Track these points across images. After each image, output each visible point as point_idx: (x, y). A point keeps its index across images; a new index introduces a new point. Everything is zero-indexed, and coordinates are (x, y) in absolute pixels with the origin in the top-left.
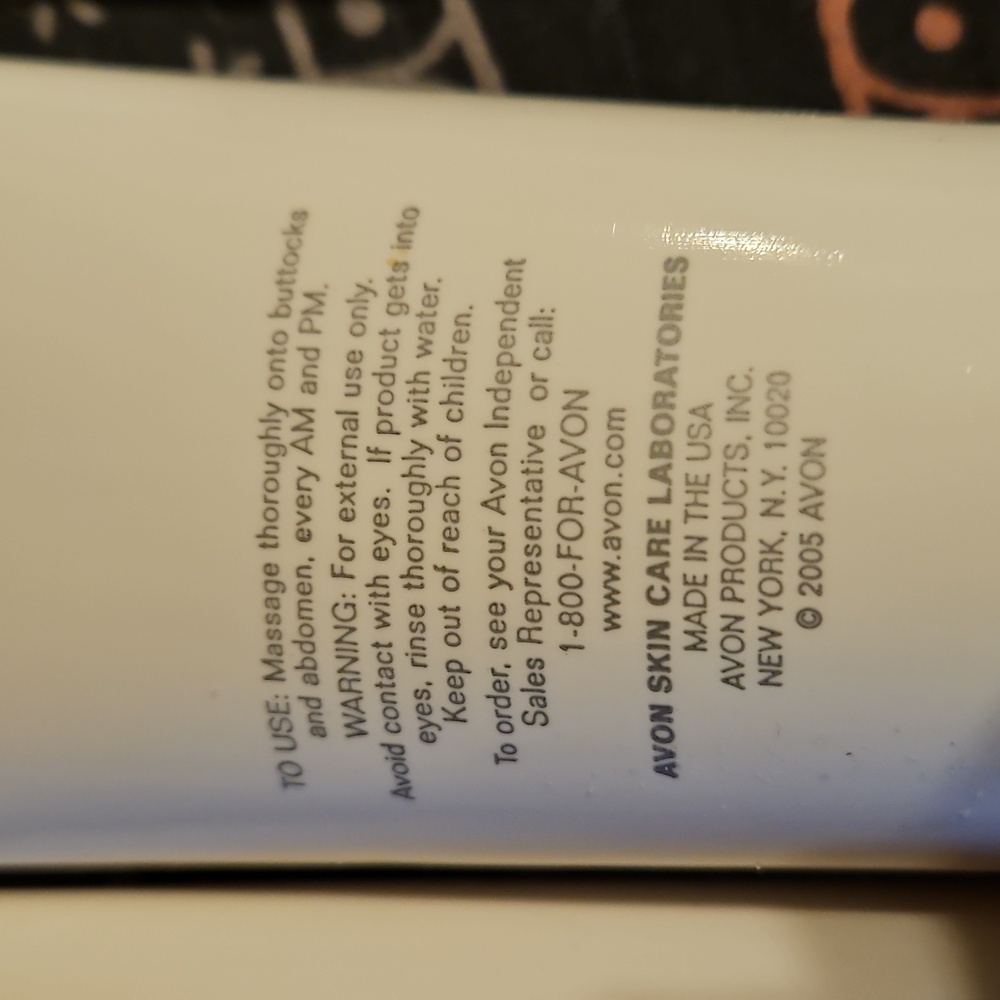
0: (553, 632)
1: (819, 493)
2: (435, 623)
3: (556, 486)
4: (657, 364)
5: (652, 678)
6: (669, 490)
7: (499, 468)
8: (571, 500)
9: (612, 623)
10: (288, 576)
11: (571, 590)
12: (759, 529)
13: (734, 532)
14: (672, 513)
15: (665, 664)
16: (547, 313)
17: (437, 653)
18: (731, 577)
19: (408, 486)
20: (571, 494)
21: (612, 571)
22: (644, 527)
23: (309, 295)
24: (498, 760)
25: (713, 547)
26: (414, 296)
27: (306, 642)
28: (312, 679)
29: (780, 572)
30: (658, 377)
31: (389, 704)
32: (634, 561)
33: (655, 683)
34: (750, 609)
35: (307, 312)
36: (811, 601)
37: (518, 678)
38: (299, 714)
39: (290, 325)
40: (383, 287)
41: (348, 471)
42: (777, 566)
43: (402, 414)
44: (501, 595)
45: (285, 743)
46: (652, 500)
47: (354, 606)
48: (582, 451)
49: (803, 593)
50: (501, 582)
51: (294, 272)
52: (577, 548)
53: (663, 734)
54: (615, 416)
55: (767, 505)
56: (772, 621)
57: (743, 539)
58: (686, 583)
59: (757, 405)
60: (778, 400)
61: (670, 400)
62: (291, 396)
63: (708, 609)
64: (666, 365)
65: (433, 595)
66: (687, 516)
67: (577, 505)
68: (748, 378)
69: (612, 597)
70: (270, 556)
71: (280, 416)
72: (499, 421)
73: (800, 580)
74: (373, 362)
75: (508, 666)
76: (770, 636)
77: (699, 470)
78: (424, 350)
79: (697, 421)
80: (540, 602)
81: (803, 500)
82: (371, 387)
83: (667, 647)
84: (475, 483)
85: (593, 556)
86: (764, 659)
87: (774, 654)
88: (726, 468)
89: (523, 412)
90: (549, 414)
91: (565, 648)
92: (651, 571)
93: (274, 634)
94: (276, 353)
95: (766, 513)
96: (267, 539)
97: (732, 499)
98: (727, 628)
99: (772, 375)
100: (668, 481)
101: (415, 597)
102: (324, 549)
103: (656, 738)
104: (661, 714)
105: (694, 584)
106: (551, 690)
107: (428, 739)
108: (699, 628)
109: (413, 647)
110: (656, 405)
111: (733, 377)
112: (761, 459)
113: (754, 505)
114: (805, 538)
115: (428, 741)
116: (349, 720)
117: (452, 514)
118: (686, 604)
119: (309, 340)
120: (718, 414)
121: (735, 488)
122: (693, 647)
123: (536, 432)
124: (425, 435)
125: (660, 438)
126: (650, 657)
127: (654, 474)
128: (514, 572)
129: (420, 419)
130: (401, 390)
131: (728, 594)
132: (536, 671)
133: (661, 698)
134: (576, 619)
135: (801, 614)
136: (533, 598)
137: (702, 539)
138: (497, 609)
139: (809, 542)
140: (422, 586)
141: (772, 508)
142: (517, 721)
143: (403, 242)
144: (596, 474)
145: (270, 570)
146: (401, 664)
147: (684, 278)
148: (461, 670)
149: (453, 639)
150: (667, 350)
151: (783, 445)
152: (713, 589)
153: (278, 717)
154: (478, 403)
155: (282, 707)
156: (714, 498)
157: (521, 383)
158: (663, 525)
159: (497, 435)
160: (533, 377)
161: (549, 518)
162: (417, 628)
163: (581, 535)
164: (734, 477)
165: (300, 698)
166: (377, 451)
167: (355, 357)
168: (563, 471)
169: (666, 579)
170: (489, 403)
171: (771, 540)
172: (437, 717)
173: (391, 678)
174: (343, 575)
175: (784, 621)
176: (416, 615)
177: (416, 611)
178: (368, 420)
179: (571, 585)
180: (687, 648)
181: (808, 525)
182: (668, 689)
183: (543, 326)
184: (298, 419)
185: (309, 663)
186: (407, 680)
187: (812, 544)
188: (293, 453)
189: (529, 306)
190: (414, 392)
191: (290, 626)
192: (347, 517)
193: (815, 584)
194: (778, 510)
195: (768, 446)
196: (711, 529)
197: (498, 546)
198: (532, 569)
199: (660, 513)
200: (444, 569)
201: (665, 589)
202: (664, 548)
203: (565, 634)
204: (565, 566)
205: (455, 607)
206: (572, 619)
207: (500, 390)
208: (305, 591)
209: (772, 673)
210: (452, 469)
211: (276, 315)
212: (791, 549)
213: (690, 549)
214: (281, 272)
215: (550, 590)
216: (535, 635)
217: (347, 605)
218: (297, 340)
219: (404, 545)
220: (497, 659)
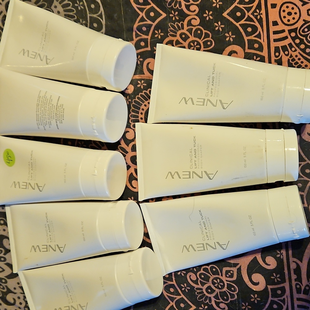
0: (51, 119)
1: (64, 112)
2: (45, 118)
3: (51, 110)
9: (54, 119)
12: (61, 114)
15: (57, 122)
17: (45, 120)
19: (44, 109)
23: (40, 96)
25: (59, 114)
26: (45, 97)
27: (38, 119)
32: (55, 115)
34: (60, 118)
37: (49, 122)
39: (39, 98)
40: (44, 96)
41: (41, 108)
44: (48, 117)
54: (54, 106)
59: (61, 106)
61: (57, 105)
62: (38, 103)
74: (43, 101)
76: (61, 120)
77: (58, 110)
78: (45, 101)
79: (58, 107)
84: (47, 110)
85: (53, 114)
89: (50, 105)
90: (51, 105)
102: (39, 113)
106: (51, 123)
113: (61, 112)
117: (46, 111)
118: (57, 118)
123: (50, 107)
124: (45, 106)
125: (56, 108)
127: (56, 110)
128: (49, 115)
130: (44, 103)
136: (50, 117)
142: (50, 125)
144: (53, 109)
145: (37, 114)
148: (47, 121)
150: (58, 102)
154: (48, 104)
157: (50, 104)
161: (51, 112)
175: (62, 119)
178: (42, 105)
179: (52, 116)
183: (52, 100)
186: (44, 122)
187: (63, 115)
188: (38, 106)
189: (51, 99)
191: (38, 117)
192: (41, 111)
197: (48, 113)
199: (56, 112)
200: (45, 115)
203: (52, 119)
206: (52, 118)
207: (49, 104)
210: (46, 108)
212: (62, 115)
217: (40, 116)
219: (43, 113)
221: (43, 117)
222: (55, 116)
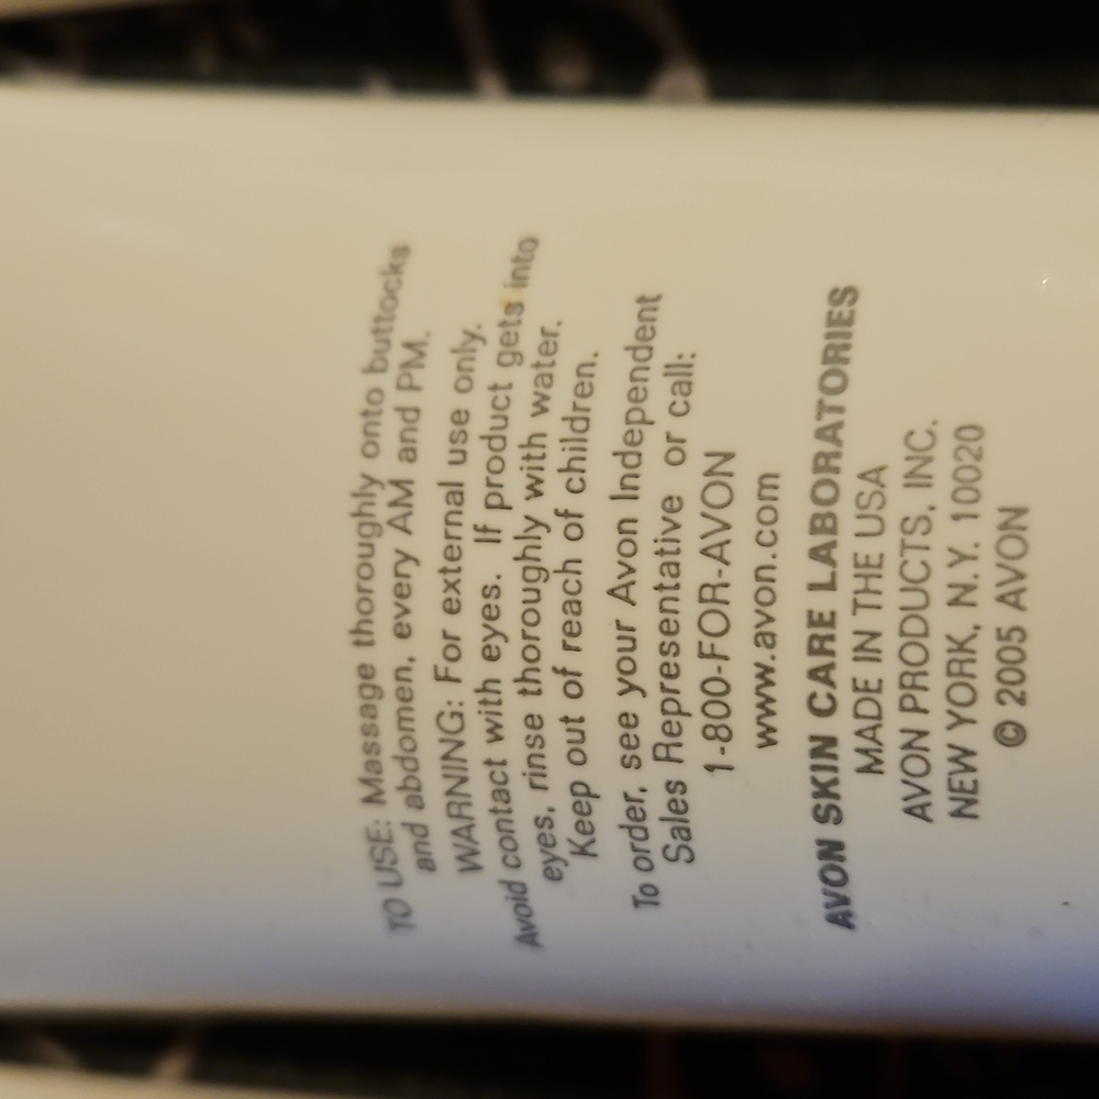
0: (697, 749)
1: (1020, 576)
2: (555, 736)
3: (697, 570)
4: (819, 417)
5: (818, 807)
6: (833, 575)
7: (627, 548)
8: (714, 587)
9: (767, 738)
10: (385, 680)
11: (716, 698)
12: (946, 622)
13: (914, 626)
14: (838, 601)
15: (833, 789)
16: (686, 360)
17: (560, 773)
18: (912, 681)
19: (521, 571)
20: (714, 580)
21: (765, 674)
22: (804, 620)
23: (409, 346)
24: (637, 903)
25: (889, 644)
26: (529, 343)
27: (408, 758)
28: (415, 801)
29: (972, 676)
30: (820, 434)
31: (506, 834)
32: (792, 661)
33: (821, 812)
34: (936, 721)
35: (406, 365)
36: (1012, 711)
38: (403, 844)
39: (386, 381)
40: (493, 333)
41: (452, 554)
42: (968, 668)
43: (514, 484)
44: (632, 702)
45: (390, 878)
46: (813, 587)
47: (461, 715)
48: (727, 526)
49: (1002, 703)
50: (632, 688)
51: (392, 318)
52: (722, 645)
53: (834, 876)
54: (767, 484)
55: (954, 593)
56: (963, 736)
57: (926, 634)
58: (856, 689)
60: (968, 459)
61: (834, 462)
62: (387, 466)
63: (885, 721)
64: (830, 419)
65: (552, 703)
66: (856, 606)
67: (722, 594)
68: (930, 433)
69: (766, 706)
70: (364, 655)
71: (375, 489)
72: (627, 491)
73: (998, 686)
74: (480, 423)
75: (643, 790)
76: (962, 757)
77: (870, 548)
78: (541, 408)
79: (868, 487)
80: (680, 712)
81: (1000, 584)
82: (478, 452)
83: (834, 769)
85: (742, 655)
86: (956, 785)
87: (968, 779)
88: (904, 546)
89: (656, 480)
90: (688, 481)
91: (710, 768)
92: (813, 674)
93: (371, 749)
94: (370, 415)
95: (954, 602)
96: (361, 636)
97: (912, 585)
98: (908, 746)
99: (961, 429)
100: (833, 563)
101: (532, 705)
102: (426, 649)
103: (825, 880)
104: (831, 851)
105: (865, 691)
106: (695, 818)
107: (553, 876)
108: (873, 745)
109: (531, 765)
110: (817, 469)
111: (911, 433)
112: (947, 534)
113: (939, 590)
114: (1004, 633)
115: (552, 878)
116: (460, 852)
117: (573, 605)
118: (857, 716)
119: (408, 399)
120: (893, 478)
121: (915, 571)
122: (867, 769)
123: (672, 504)
124: (542, 509)
125: (822, 510)
126: (814, 781)
127: (814, 554)
128: (648, 676)
129: (535, 491)
130: (513, 456)
131: (908, 703)
132: (677, 796)
133: (830, 832)
134: (723, 733)
135: (999, 730)
136: (671, 707)
137: (874, 635)
138: (628, 720)
139: (1008, 638)
140: (539, 692)
141: (961, 596)
142: (657, 857)
143: (519, 279)
144: (744, 555)
145: (366, 672)
146: (518, 787)
147: (852, 313)
148: (589, 794)
149: (577, 757)
150: (831, 400)
151: (975, 516)
152: (890, 697)
153: (380, 847)
154: (603, 472)
155: (384, 835)
156: (890, 582)
157: (654, 445)
158: (827, 617)
159: (626, 509)
160: (669, 438)
161: (689, 608)
162: (536, 742)
163: (726, 631)
164: (914, 557)
165: (404, 824)
166: (485, 530)
167: (460, 418)
168: (704, 552)
169: (832, 684)
170: (616, 470)
171: (960, 636)
172: (562, 850)
173: (507, 802)
174: (447, 678)
175: (977, 737)
176: (533, 727)
177: (533, 722)
178: (475, 493)
179: (716, 692)
180: (860, 770)
181: (1007, 617)
182: (838, 821)
183: (682, 375)
184: (395, 493)
185: (412, 784)
186: (526, 805)
187: (1011, 638)
188: (390, 533)
189: (665, 351)
190: (528, 458)
191: (389, 740)
192: (452, 609)
193: (1017, 690)
194: (968, 598)
195: (956, 517)
196: (886, 622)
197: (629, 644)
198: (669, 673)
199: (823, 602)
200: (564, 672)
201: (830, 697)
202: (828, 645)
203: (710, 753)
204: (709, 668)
205: (578, 717)
206: (718, 733)
207: (629, 453)
208: (405, 698)
209: (965, 803)
210: (573, 550)
211: (371, 369)
212: (986, 646)
213: (861, 648)
214: (378, 319)
215: (691, 698)
216: (675, 752)
217: (453, 714)
218: (395, 398)
219: (517, 643)
220: (631, 781)
221: (514, 729)
222: (792, 687)
